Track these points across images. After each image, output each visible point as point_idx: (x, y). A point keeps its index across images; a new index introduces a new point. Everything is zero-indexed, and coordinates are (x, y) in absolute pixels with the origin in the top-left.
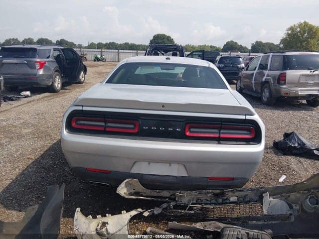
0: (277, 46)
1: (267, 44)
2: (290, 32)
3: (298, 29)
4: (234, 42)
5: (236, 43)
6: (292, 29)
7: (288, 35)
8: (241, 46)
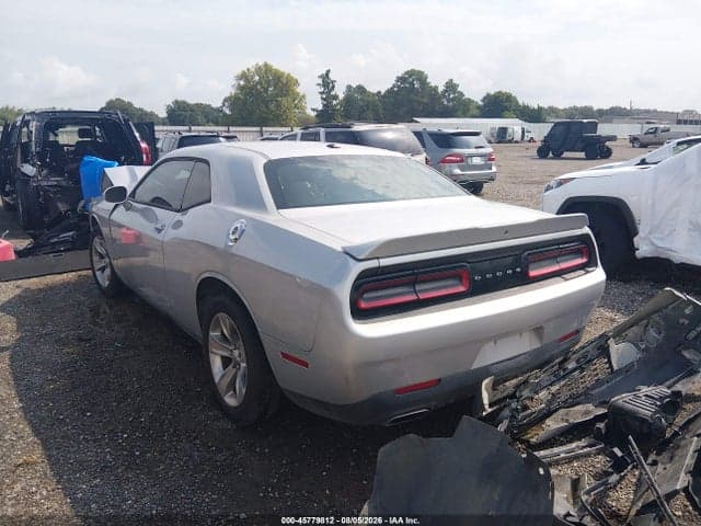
0: (219, 110)
1: (199, 106)
2: (242, 83)
3: (257, 78)
4: (123, 102)
5: (130, 104)
6: (244, 76)
7: (241, 88)
8: (141, 110)
